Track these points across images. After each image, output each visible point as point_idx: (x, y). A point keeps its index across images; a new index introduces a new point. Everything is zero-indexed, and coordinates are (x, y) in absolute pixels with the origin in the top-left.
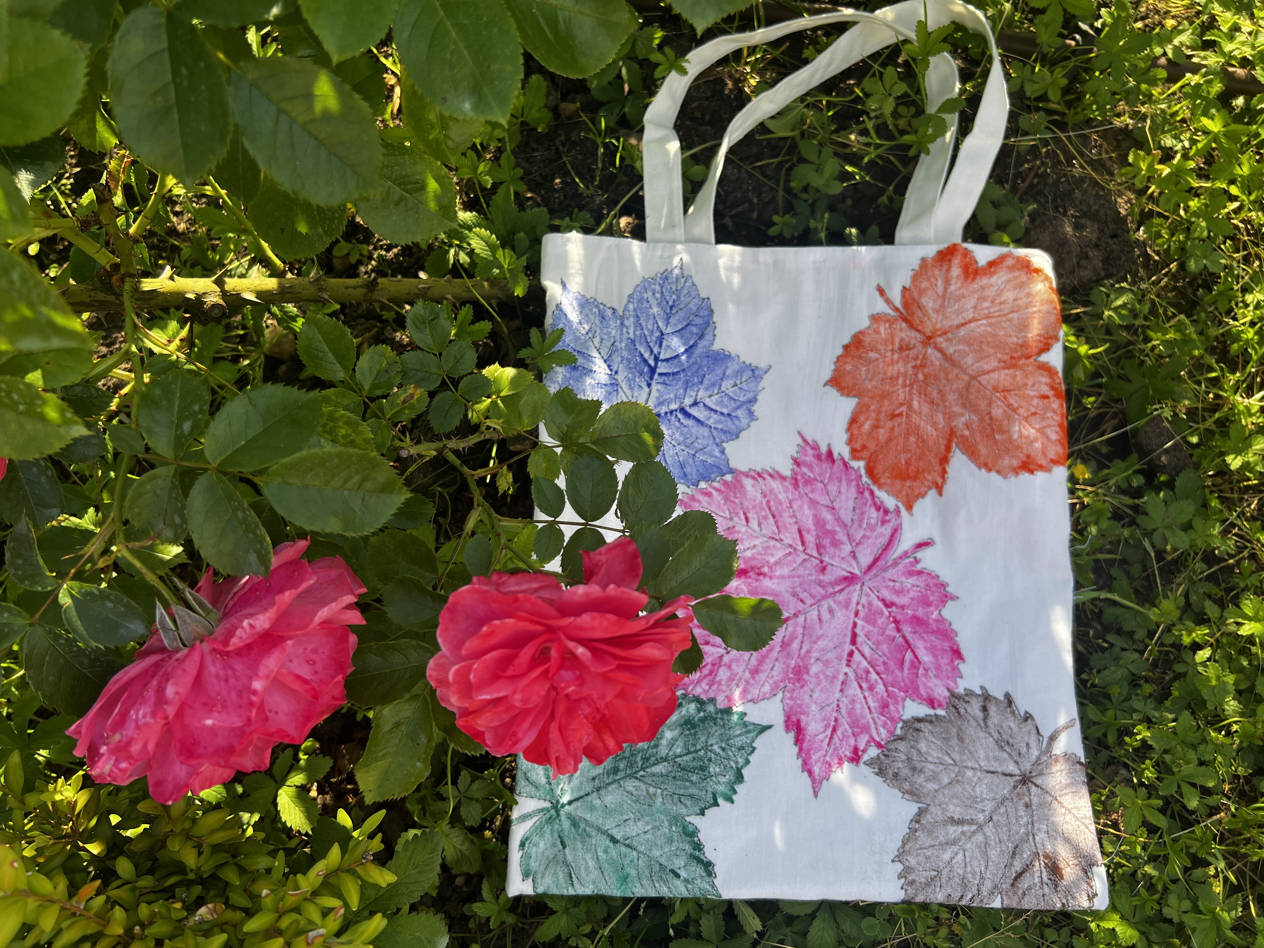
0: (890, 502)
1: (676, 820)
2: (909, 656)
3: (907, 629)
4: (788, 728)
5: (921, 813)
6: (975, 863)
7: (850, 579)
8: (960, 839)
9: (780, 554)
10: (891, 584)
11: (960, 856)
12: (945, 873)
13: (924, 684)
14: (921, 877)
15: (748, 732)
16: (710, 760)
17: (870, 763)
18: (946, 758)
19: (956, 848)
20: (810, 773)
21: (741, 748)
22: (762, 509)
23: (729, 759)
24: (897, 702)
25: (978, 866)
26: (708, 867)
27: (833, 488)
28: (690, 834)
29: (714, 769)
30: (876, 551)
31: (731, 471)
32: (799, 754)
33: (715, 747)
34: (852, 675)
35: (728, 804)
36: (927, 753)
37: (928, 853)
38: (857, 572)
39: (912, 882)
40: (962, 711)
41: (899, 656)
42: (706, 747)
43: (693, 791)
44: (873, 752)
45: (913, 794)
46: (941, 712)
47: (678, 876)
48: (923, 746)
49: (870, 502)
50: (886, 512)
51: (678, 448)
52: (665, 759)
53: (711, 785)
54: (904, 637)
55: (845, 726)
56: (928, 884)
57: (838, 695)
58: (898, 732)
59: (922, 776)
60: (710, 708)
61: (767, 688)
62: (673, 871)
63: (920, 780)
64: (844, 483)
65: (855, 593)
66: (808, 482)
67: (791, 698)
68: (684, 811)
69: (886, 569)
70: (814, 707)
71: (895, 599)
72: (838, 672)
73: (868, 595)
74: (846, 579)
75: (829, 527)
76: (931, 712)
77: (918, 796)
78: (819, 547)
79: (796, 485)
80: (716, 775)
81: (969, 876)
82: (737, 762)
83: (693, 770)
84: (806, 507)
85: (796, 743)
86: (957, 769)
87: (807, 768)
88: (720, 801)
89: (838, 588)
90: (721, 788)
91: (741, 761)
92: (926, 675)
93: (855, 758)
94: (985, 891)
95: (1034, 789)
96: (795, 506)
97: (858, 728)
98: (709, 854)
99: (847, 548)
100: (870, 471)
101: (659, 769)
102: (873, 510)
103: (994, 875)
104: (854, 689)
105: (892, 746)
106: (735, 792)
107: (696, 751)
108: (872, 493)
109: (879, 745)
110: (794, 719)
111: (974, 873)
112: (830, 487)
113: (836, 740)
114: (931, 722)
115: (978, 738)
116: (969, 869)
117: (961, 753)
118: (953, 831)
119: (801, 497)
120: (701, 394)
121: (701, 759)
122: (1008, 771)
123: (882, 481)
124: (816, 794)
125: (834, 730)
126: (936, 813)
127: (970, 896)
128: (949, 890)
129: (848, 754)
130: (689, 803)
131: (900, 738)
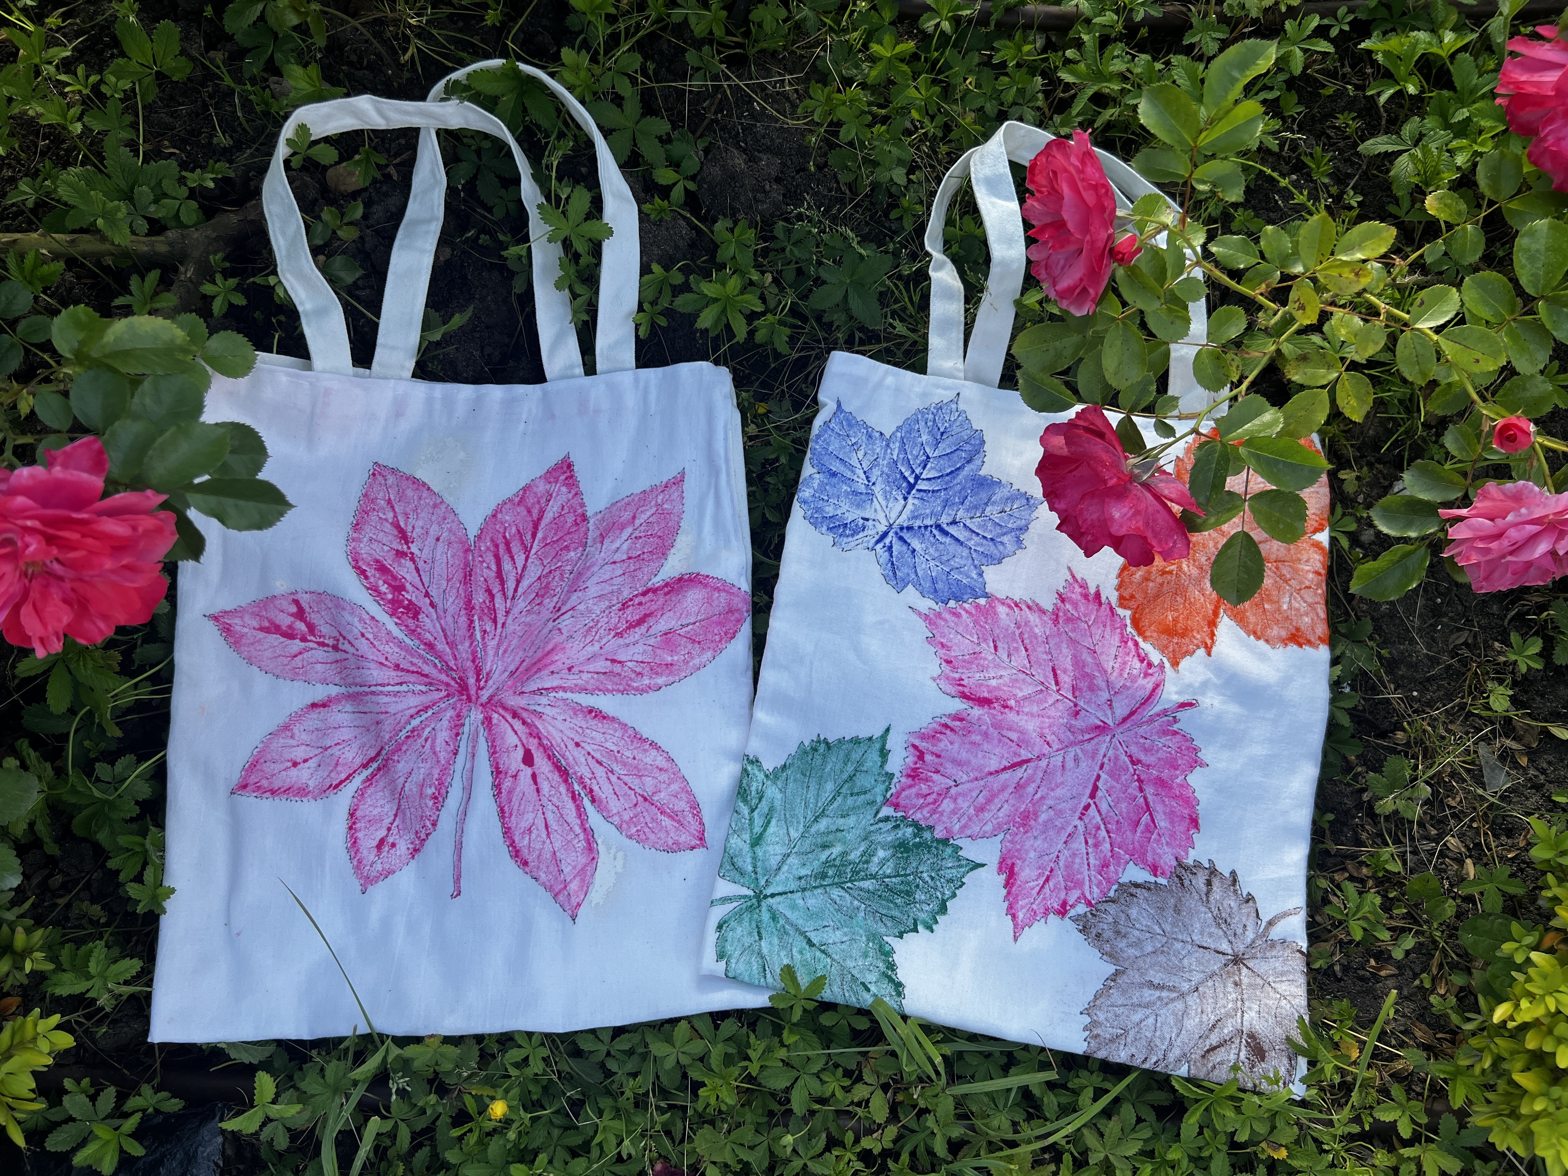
0: (1155, 656)
1: (873, 937)
2: (1146, 818)
3: (1149, 790)
4: (1000, 870)
5: (1117, 973)
6: (1166, 1029)
7: (1101, 729)
8: (1154, 1003)
9: (1028, 690)
10: (1142, 741)
11: (1151, 1020)
12: (1132, 1033)
13: (1154, 850)
14: (1106, 1032)
15: (960, 866)
16: (917, 886)
17: (1075, 919)
18: (1156, 928)
19: (1148, 1011)
20: (1014, 917)
21: (950, 881)
22: (1014, 640)
23: (936, 889)
24: (1119, 864)
25: (1169, 1033)
26: (898, 987)
27: (1097, 632)
28: (886, 953)
29: (919, 896)
30: (1134, 704)
31: (986, 595)
32: (1006, 898)
33: (925, 875)
34: (1081, 829)
35: (928, 932)
36: (1138, 920)
37: (1120, 1011)
38: (1110, 722)
39: (1097, 1036)
40: (1186, 883)
41: (1135, 818)
42: (917, 873)
43: (896, 913)
44: (1081, 909)
45: (1112, 956)
46: (1162, 881)
47: (868, 990)
48: (1134, 912)
49: (1133, 652)
50: (1150, 665)
51: (932, 563)
52: (873, 877)
53: (914, 911)
54: (1145, 798)
55: (1059, 878)
56: (1112, 1041)
57: (1061, 846)
58: (1112, 894)
59: (1125, 941)
60: (927, 835)
61: (989, 828)
62: (863, 984)
63: (1122, 944)
64: (1108, 629)
65: (1104, 743)
66: (1070, 620)
67: (1011, 842)
68: (883, 930)
69: (1140, 725)
70: (1032, 854)
71: (1142, 757)
72: (1068, 823)
73: (1116, 749)
74: (1097, 727)
75: (1088, 670)
76: (1152, 879)
77: (1117, 960)
78: (1074, 689)
79: (1056, 621)
80: (921, 902)
81: (1158, 1042)
82: (943, 894)
83: (899, 893)
84: (1064, 645)
85: (1005, 887)
86: (1164, 940)
87: (1011, 912)
88: (920, 928)
89: (1087, 736)
90: (923, 916)
91: (948, 893)
92: (1158, 841)
93: (1062, 911)
94: (1171, 1057)
95: (1244, 971)
96: (1052, 642)
97: (1073, 882)
98: (902, 975)
99: (1105, 695)
100: (1136, 623)
101: (867, 884)
102: (1136, 660)
103: (1183, 1043)
104: (1078, 844)
105: (1100, 907)
106: (936, 922)
107: (906, 875)
108: (1136, 644)
109: (1089, 904)
110: (1009, 862)
111: (1162, 1039)
112: (1093, 630)
113: (1046, 890)
114: (1149, 889)
115: (1198, 912)
116: (1158, 1033)
117: (1174, 925)
118: (1149, 995)
119: (1059, 634)
120: (960, 514)
121: (909, 883)
122: (1221, 949)
123: (1148, 634)
124: (1016, 939)
125: (1047, 880)
126: (1133, 976)
127: (1154, 1059)
128: (1133, 1051)
129: (1056, 906)
130: (889, 924)
131: (1113, 901)
